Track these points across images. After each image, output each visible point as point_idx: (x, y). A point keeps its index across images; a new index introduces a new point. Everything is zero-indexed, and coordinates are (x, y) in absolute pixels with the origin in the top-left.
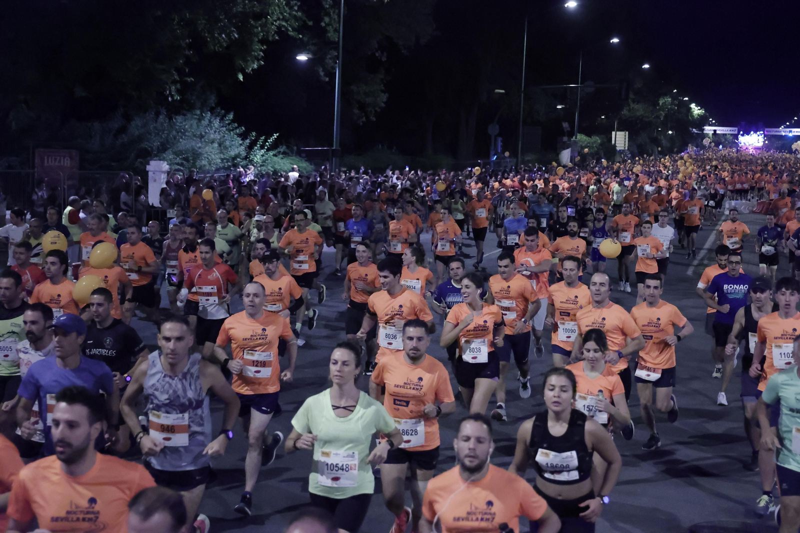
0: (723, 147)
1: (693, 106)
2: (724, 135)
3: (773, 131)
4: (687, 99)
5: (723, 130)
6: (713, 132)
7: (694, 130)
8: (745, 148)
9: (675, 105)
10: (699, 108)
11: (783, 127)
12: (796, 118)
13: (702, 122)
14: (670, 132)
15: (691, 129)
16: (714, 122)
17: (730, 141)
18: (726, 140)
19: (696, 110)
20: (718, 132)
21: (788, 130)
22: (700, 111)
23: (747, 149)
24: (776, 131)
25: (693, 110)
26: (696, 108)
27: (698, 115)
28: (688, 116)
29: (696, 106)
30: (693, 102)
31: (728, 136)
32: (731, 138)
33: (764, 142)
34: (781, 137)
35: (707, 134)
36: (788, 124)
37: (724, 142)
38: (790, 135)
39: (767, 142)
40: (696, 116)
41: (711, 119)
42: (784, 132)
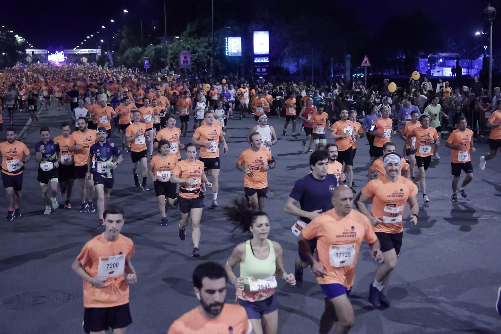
0: (40, 62)
1: (17, 36)
2: (40, 54)
3: (70, 51)
4: (12, 32)
5: (38, 52)
6: (31, 53)
7: (19, 52)
8: (53, 63)
9: (4, 36)
10: (21, 37)
11: (75, 48)
12: (82, 43)
13: (24, 46)
14: (4, 54)
15: (17, 51)
16: (32, 46)
17: (44, 58)
18: (41, 58)
19: (19, 39)
20: (34, 53)
21: (78, 50)
22: (22, 39)
24: (71, 51)
25: (17, 39)
26: (19, 38)
27: (21, 42)
28: (14, 43)
29: (19, 36)
30: (16, 34)
31: (43, 55)
32: (45, 56)
33: (65, 58)
34: (75, 55)
35: (28, 55)
36: (78, 46)
37: (41, 59)
38: (79, 53)
39: (67, 58)
40: (19, 43)
41: (30, 45)
42: (76, 52)
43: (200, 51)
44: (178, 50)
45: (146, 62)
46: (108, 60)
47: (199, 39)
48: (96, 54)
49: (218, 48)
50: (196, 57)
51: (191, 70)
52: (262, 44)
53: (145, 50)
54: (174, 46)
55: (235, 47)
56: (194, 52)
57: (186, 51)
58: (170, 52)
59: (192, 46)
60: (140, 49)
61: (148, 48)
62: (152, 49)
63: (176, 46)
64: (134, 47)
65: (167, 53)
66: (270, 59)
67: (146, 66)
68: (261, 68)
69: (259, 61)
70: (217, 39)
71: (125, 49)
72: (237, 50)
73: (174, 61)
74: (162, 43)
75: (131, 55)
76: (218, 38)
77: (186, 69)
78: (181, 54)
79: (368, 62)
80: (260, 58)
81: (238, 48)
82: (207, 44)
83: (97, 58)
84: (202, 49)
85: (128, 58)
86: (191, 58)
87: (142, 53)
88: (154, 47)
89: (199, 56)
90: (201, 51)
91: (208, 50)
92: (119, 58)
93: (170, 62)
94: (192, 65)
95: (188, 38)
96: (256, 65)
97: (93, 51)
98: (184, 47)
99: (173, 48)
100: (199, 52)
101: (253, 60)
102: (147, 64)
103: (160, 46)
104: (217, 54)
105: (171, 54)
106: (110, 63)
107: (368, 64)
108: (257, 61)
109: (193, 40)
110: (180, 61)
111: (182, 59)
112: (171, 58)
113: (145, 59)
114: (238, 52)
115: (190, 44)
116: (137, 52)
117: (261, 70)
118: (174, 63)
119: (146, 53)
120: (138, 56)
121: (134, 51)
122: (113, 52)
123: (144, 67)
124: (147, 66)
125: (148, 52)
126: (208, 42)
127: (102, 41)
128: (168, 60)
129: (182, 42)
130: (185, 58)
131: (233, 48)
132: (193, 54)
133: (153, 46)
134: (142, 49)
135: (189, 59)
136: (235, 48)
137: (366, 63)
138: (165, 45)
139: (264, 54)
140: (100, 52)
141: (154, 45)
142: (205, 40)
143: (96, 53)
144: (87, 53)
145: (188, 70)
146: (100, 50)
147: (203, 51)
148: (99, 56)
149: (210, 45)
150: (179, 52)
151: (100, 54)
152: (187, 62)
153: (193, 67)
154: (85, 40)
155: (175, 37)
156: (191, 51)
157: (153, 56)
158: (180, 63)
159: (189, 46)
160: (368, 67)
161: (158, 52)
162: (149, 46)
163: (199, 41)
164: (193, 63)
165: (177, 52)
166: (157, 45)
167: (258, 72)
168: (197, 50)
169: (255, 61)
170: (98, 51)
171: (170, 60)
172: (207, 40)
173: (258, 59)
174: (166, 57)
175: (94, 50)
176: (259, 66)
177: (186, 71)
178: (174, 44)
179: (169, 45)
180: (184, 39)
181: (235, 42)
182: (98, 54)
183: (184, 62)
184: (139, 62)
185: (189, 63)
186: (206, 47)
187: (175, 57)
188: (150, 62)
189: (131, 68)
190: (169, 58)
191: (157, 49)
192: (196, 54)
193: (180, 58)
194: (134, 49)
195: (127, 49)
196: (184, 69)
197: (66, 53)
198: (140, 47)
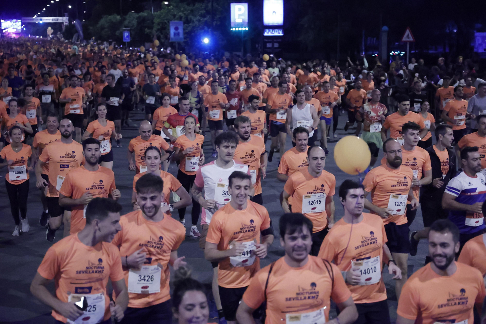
3: (28, 20)
8: (7, 34)
11: (35, 16)
12: (44, 9)
21: (39, 18)
23: (9, 34)
24: (30, 20)
33: (22, 29)
34: (35, 24)
36: (39, 13)
38: (41, 22)
39: (25, 29)
42: (37, 20)
43: (195, 20)
44: (167, 19)
45: (126, 34)
46: (77, 32)
47: (194, 5)
48: (63, 23)
49: (218, 16)
50: (189, 29)
51: (183, 44)
52: (274, 12)
53: (125, 19)
54: (162, 13)
55: (240, 15)
56: (187, 21)
57: (177, 19)
58: (156, 21)
59: (185, 14)
60: (118, 17)
61: (128, 15)
62: (134, 18)
63: (164, 14)
64: (110, 15)
65: (153, 23)
66: (284, 32)
67: (125, 39)
68: (273, 43)
69: (270, 34)
70: (217, 6)
71: (99, 18)
72: (243, 19)
73: (162, 34)
74: (146, 9)
75: (107, 25)
76: (218, 4)
77: (176, 43)
78: (171, 24)
79: (410, 36)
80: (271, 30)
81: (243, 17)
82: (205, 12)
83: (64, 28)
84: (198, 18)
85: (103, 28)
86: (184, 29)
87: (121, 22)
88: (137, 15)
89: (193, 27)
90: (197, 21)
91: (205, 19)
92: (91, 28)
93: (157, 34)
94: (185, 38)
95: (180, 4)
96: (266, 39)
97: (58, 20)
98: (174, 16)
99: (160, 16)
100: (193, 22)
101: (263, 32)
102: (127, 37)
103: (144, 14)
104: (216, 24)
105: (159, 24)
106: (79, 36)
107: (411, 39)
108: (267, 33)
109: (186, 6)
110: (169, 32)
111: (172, 31)
112: (158, 30)
113: (125, 30)
114: (244, 22)
115: (183, 11)
116: (114, 21)
117: (273, 45)
118: (162, 36)
119: (126, 22)
120: (115, 27)
121: (110, 20)
122: (84, 20)
123: (124, 41)
124: (127, 39)
125: (128, 21)
126: (205, 9)
127: (70, 7)
128: (154, 31)
129: (172, 9)
130: (176, 29)
131: (237, 17)
132: (186, 25)
133: (135, 14)
134: (121, 17)
135: (181, 31)
136: (239, 18)
137: (408, 36)
138: (150, 13)
139: (277, 25)
140: (67, 21)
141: (136, 12)
142: (201, 7)
143: (61, 21)
144: (51, 21)
145: (179, 44)
146: (67, 18)
147: (199, 21)
148: (66, 26)
149: (208, 12)
150: (169, 22)
151: (67, 24)
152: (178, 34)
153: (186, 40)
154: (48, 6)
155: (163, 2)
156: (183, 20)
157: (135, 26)
158: (169, 35)
159: (180, 14)
160: (410, 42)
161: (142, 22)
162: (130, 13)
163: (195, 7)
164: (186, 35)
165: (166, 21)
166: (140, 12)
167: (269, 48)
168: (191, 19)
169: (266, 34)
170: (64, 20)
171: (157, 32)
172: (204, 6)
173: (269, 31)
174: (151, 28)
175: (60, 18)
176: (269, 40)
177: (177, 46)
178: (162, 11)
179: (156, 13)
180: (175, 4)
181: (240, 10)
182: (65, 24)
183: (175, 34)
184: (117, 33)
185: (181, 36)
186: (203, 16)
187: (164, 29)
188: (131, 34)
189: (107, 41)
190: (155, 29)
191: (139, 17)
192: (190, 24)
193: (169, 30)
194: (111, 17)
195: (102, 18)
196: (175, 42)
197: (23, 21)
198: (118, 15)
